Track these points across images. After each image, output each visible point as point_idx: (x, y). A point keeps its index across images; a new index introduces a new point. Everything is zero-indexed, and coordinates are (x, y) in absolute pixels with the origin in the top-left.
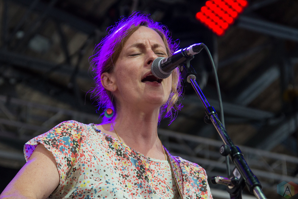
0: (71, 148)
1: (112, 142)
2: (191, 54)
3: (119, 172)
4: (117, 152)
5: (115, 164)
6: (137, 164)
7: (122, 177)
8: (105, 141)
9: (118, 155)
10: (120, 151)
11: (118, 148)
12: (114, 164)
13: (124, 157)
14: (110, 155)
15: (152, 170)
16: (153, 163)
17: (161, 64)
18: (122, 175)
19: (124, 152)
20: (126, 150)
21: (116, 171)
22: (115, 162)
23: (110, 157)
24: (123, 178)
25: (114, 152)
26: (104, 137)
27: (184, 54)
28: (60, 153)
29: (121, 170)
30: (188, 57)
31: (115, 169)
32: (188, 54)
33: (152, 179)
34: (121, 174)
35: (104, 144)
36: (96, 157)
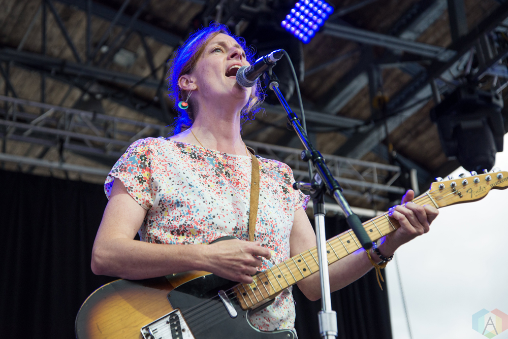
0: (140, 166)
1: (183, 147)
2: (272, 61)
3: (198, 173)
4: (191, 156)
5: (192, 166)
6: (214, 162)
7: (202, 177)
8: (177, 148)
9: (193, 158)
10: (194, 154)
11: (191, 151)
12: (190, 166)
13: (199, 159)
14: (185, 159)
15: (230, 165)
16: (230, 158)
17: (245, 73)
18: (202, 175)
19: (198, 154)
20: (200, 151)
21: (194, 172)
22: (191, 164)
23: (185, 161)
24: (204, 178)
25: (188, 156)
26: (175, 145)
27: (266, 61)
28: (129, 174)
29: (199, 170)
30: (270, 64)
31: (194, 171)
32: (270, 61)
33: (233, 173)
34: (200, 174)
35: (175, 151)
36: (171, 163)
